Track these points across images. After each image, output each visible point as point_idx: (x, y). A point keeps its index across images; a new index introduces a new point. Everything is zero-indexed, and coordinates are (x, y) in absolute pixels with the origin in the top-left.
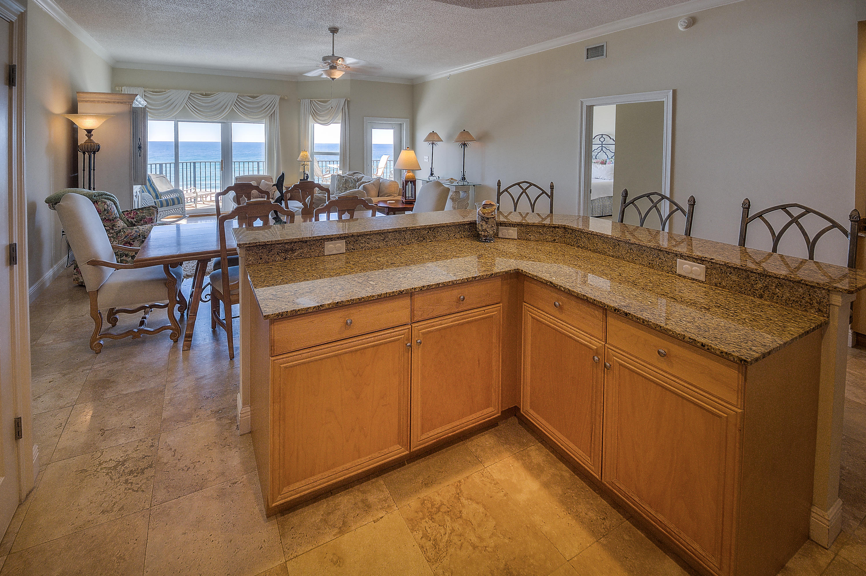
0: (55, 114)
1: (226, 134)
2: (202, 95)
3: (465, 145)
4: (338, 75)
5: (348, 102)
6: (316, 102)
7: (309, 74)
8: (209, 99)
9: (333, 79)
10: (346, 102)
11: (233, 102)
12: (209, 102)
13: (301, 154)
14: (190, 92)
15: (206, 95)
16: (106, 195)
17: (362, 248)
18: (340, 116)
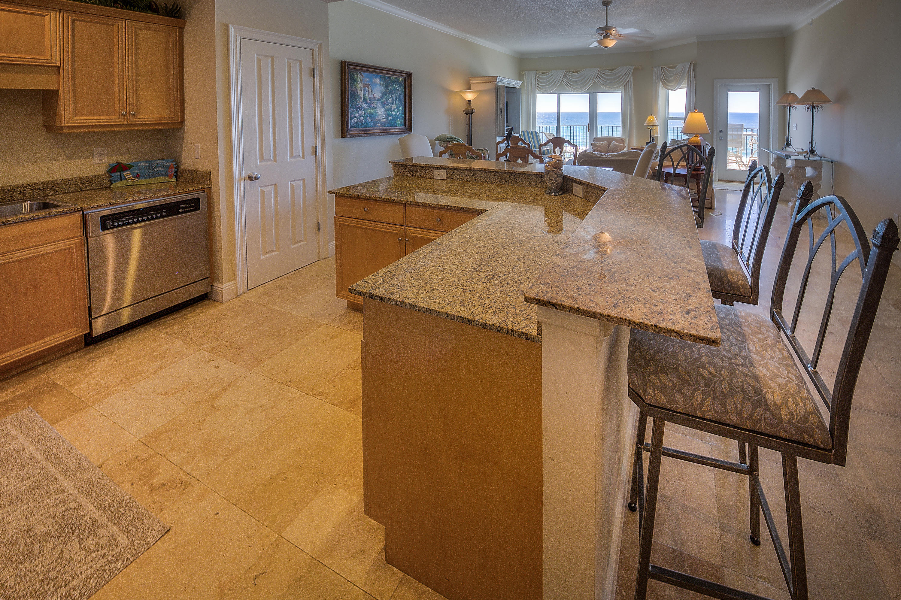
0: (454, 91)
1: (593, 104)
2: (573, 72)
3: (813, 107)
4: (611, 43)
5: (694, 66)
6: (666, 69)
7: (591, 46)
8: (578, 75)
9: (606, 47)
10: (692, 67)
11: (595, 76)
12: (577, 78)
13: (648, 118)
14: (565, 71)
15: (576, 72)
16: (455, 138)
17: (458, 178)
18: (685, 81)
